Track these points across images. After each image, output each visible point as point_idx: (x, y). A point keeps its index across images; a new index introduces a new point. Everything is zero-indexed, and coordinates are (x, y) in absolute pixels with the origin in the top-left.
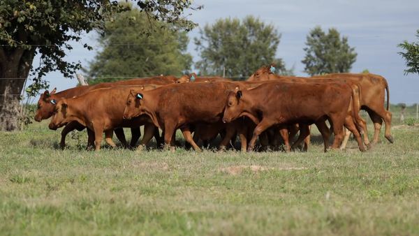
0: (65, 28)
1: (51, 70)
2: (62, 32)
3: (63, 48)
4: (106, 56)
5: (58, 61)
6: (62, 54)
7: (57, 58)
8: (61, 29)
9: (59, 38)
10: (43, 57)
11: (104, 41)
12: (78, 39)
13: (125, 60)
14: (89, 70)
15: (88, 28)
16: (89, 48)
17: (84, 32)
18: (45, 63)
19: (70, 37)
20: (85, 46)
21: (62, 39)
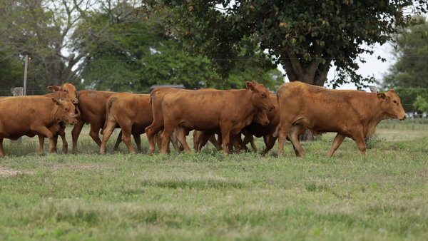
0: (360, 42)
1: (345, 82)
2: (357, 45)
3: (357, 61)
4: (399, 67)
5: (353, 74)
6: (356, 67)
7: (350, 71)
8: (355, 42)
9: (352, 51)
10: (338, 69)
11: (398, 54)
12: (372, 53)
13: (416, 71)
14: (381, 82)
15: (382, 41)
16: (383, 60)
17: (377, 44)
18: (340, 75)
19: (363, 50)
20: (379, 58)
21: (356, 52)
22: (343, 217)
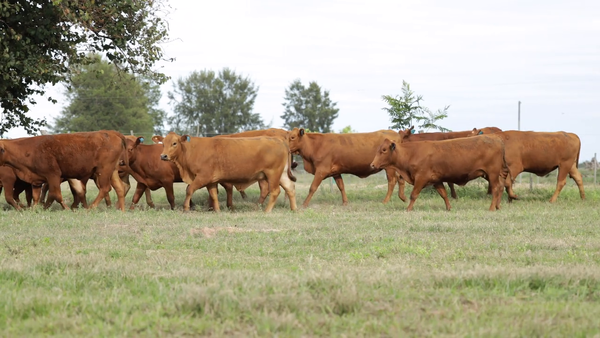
0: (29, 81)
1: (14, 125)
2: (25, 85)
3: (26, 102)
4: (73, 110)
5: (22, 117)
6: (25, 109)
7: (19, 113)
8: (24, 82)
9: (21, 91)
10: (5, 112)
11: (71, 95)
12: (42, 93)
13: (92, 115)
14: (53, 125)
15: (54, 80)
16: (54, 101)
17: (49, 84)
18: (7, 118)
19: (33, 91)
20: (50, 99)
21: (25, 93)
22: (13, 275)
